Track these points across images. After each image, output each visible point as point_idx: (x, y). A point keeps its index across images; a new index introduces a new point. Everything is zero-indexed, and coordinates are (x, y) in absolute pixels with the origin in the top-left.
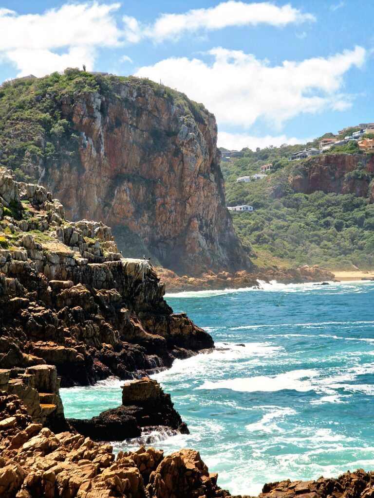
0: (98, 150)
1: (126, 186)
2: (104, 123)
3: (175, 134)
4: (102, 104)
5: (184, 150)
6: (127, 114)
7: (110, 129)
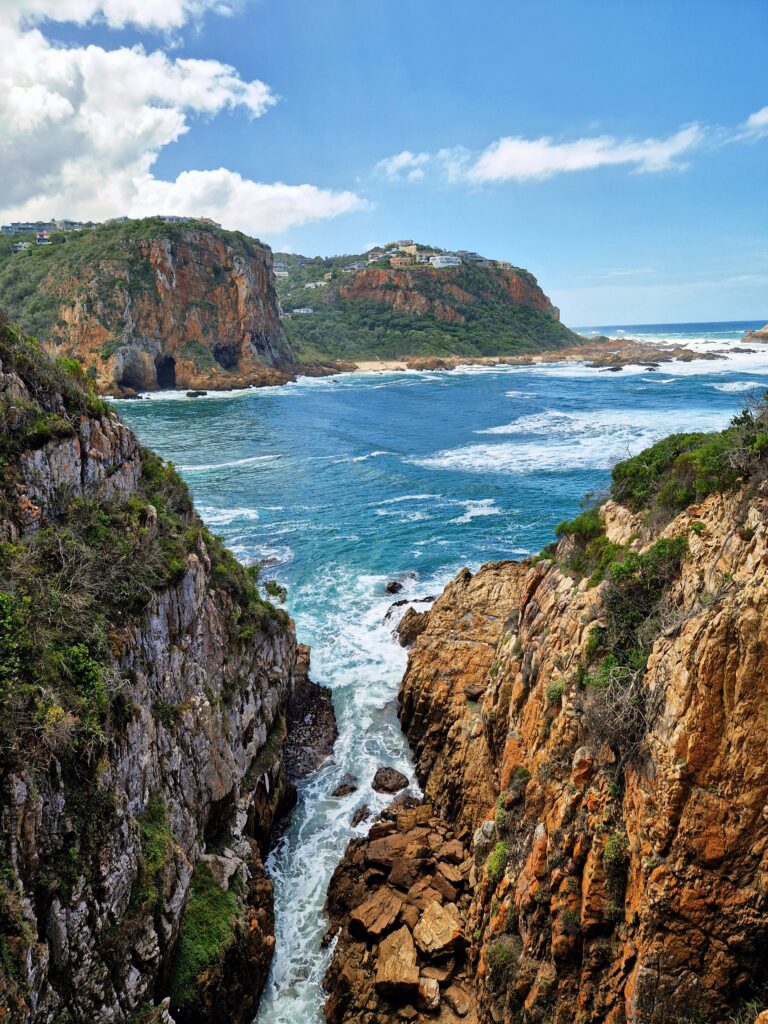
0: (171, 283)
1: (194, 310)
2: (174, 262)
3: (230, 270)
4: (172, 248)
5: (237, 282)
6: (192, 254)
7: (179, 267)
